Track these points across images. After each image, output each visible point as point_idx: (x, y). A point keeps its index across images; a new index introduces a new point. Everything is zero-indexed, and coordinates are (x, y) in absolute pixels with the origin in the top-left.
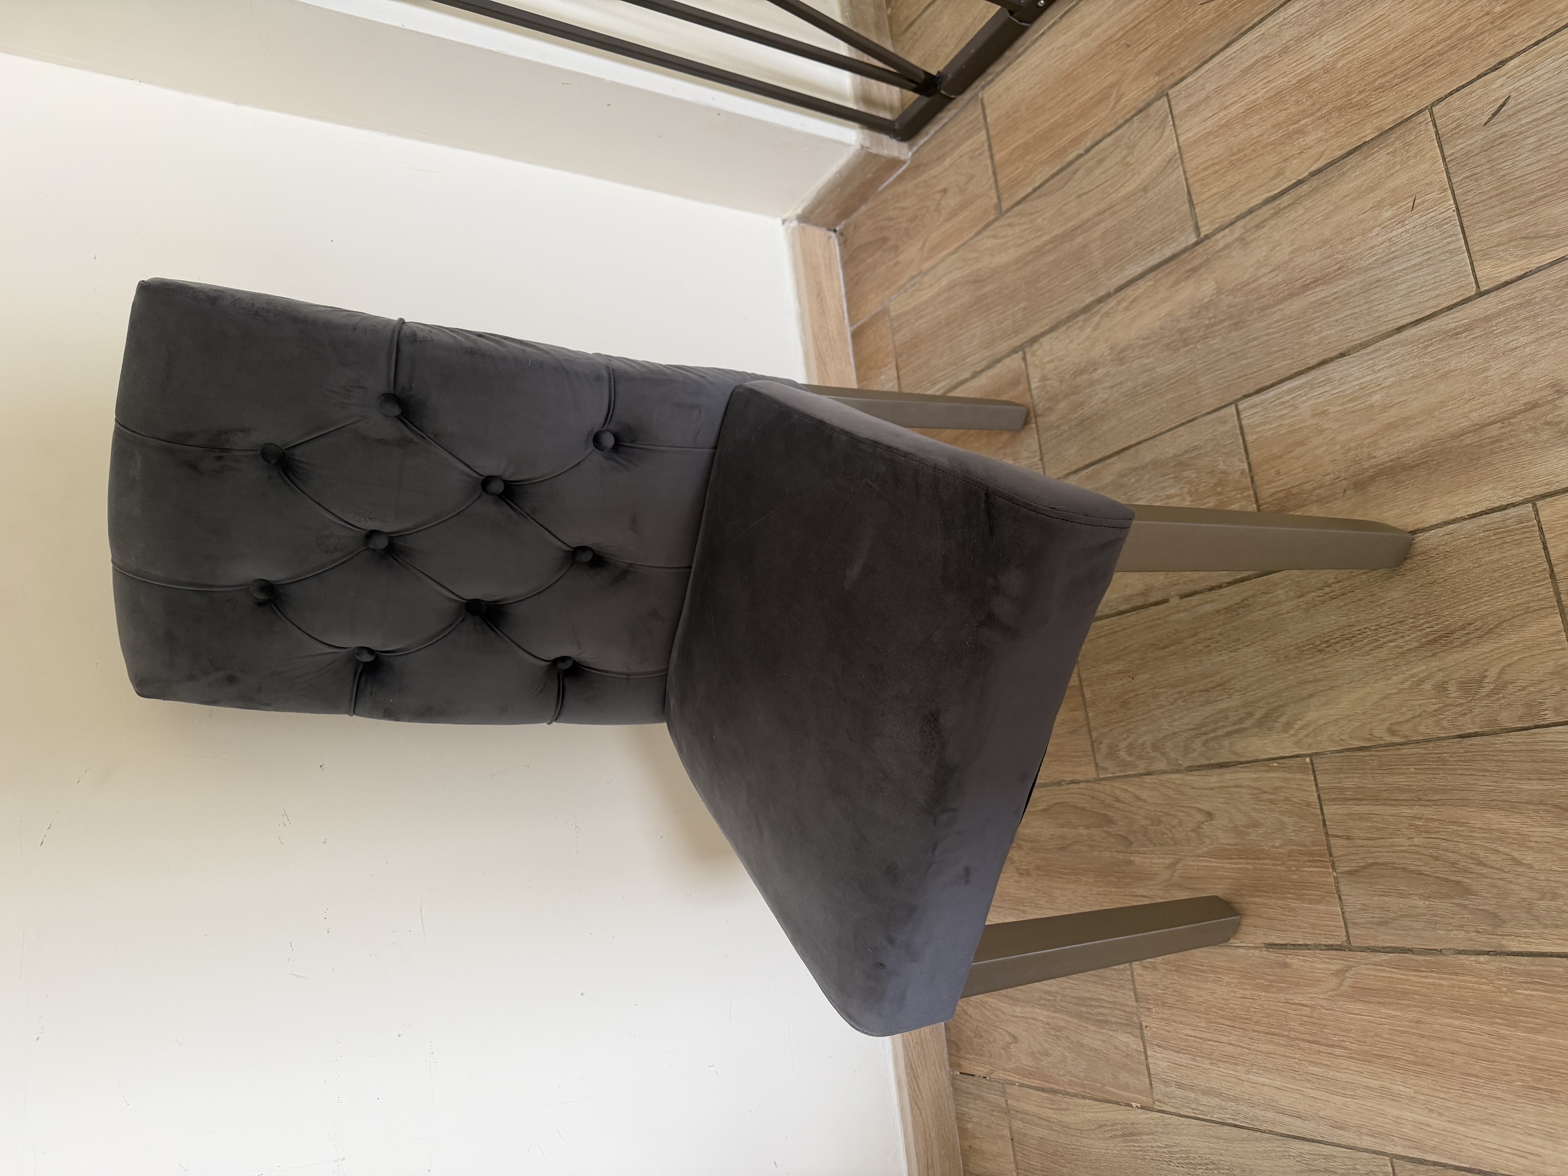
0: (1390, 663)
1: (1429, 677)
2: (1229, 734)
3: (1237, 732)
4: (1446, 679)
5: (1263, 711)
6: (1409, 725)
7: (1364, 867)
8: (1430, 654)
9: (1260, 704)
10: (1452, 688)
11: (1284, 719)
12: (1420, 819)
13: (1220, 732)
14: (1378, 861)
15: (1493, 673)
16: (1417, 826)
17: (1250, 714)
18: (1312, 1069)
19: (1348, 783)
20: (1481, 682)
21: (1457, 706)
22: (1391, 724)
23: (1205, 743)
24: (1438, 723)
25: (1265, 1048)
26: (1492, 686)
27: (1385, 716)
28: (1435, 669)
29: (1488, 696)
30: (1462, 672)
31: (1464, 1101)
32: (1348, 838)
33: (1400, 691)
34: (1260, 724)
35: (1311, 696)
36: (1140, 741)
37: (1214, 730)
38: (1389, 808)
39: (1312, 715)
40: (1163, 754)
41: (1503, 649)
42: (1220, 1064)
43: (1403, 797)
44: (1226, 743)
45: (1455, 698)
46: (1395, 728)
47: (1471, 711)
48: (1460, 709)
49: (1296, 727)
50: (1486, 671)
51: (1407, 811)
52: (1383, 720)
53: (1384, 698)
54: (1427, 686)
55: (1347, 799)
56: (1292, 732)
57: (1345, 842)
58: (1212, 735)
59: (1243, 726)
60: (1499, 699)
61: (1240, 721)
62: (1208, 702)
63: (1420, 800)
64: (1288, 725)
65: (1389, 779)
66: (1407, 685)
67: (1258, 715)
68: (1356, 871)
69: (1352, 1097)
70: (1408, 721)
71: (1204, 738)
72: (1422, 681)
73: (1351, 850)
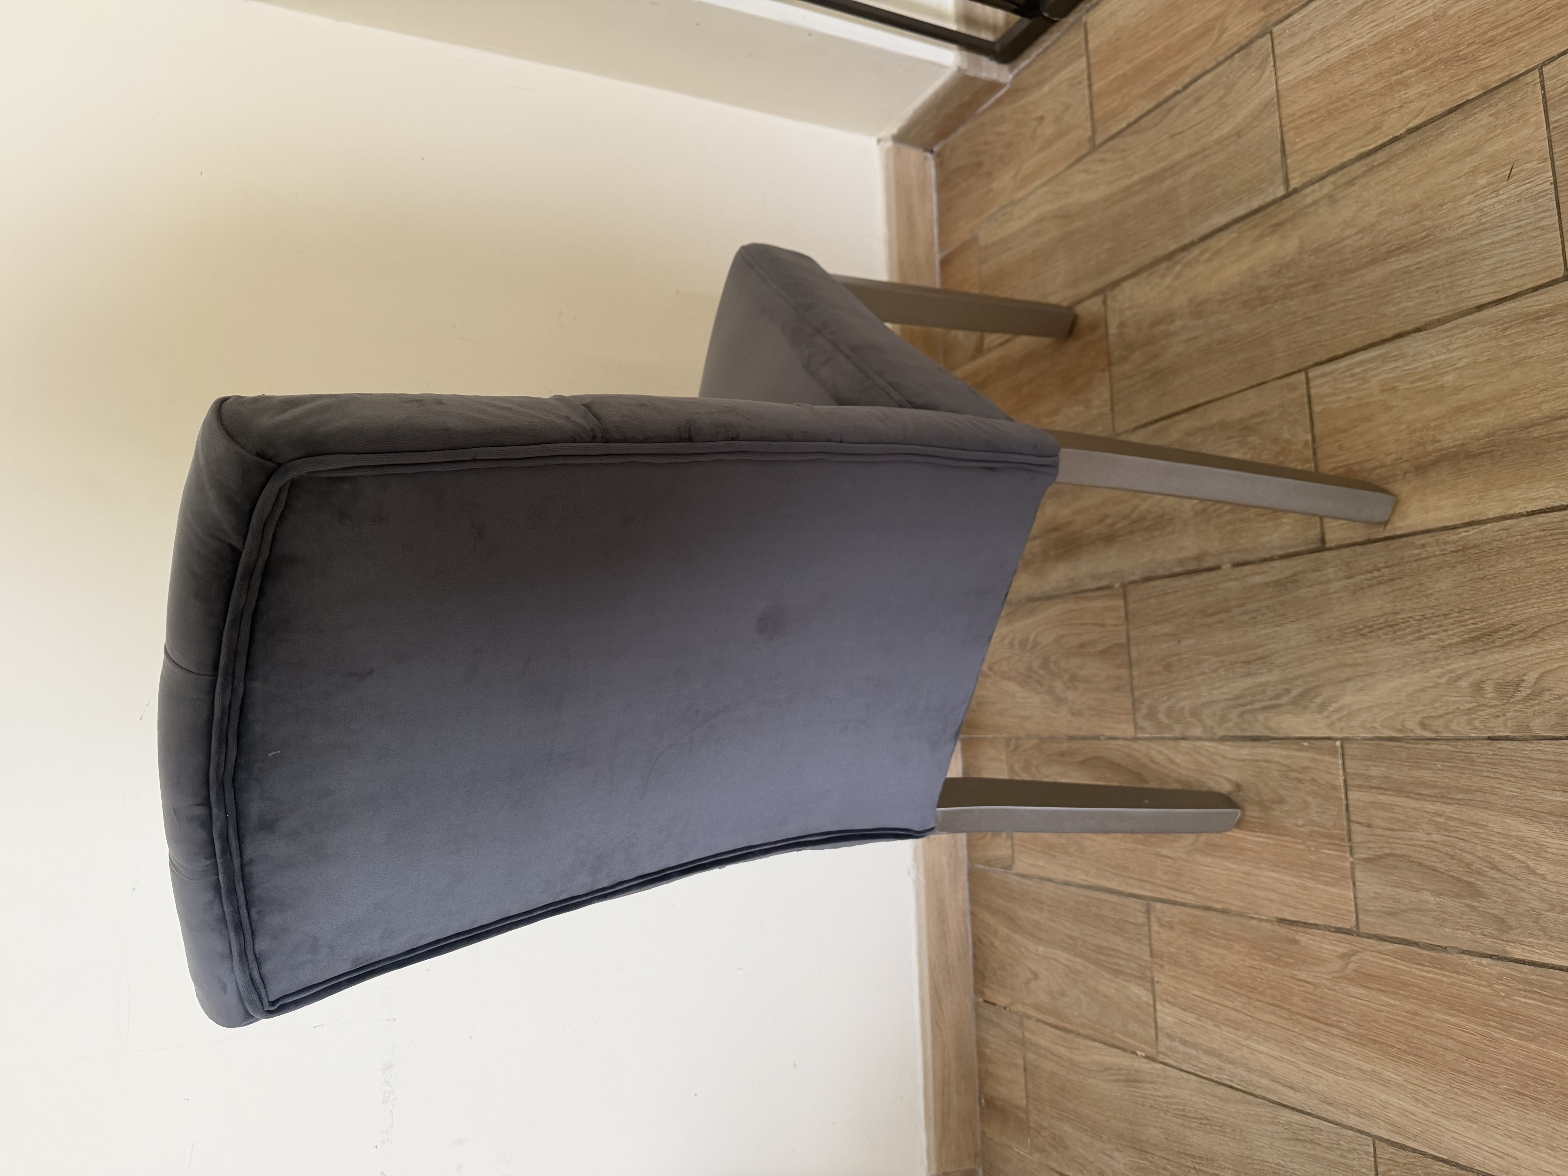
0: (1430, 655)
1: (1467, 674)
2: (1264, 709)
3: (1273, 707)
4: (1484, 679)
5: (1300, 690)
6: (1441, 721)
7: (1380, 857)
8: (1471, 651)
9: (1298, 682)
10: (1489, 687)
11: (1319, 700)
12: (1441, 816)
13: (1257, 706)
14: (1395, 852)
15: (1531, 678)
16: (1437, 823)
17: (1288, 691)
18: (1309, 1044)
19: (1374, 771)
20: (1518, 685)
21: (1491, 707)
22: (1424, 718)
23: (1241, 715)
24: (1469, 722)
25: (1267, 1017)
26: (1529, 691)
27: (1419, 708)
28: (1474, 667)
29: (1524, 700)
30: (1501, 673)
31: (1450, 1095)
32: (1369, 826)
33: (1436, 686)
34: (1295, 702)
35: (1348, 680)
36: (1179, 705)
37: (1251, 703)
38: (1411, 801)
39: (1347, 699)
40: (1200, 721)
41: (1545, 655)
42: (1224, 1028)
43: (1427, 792)
44: (1261, 717)
45: (1491, 699)
46: (1427, 722)
47: (1504, 715)
48: (1494, 710)
49: (1331, 709)
50: (1525, 675)
51: (1430, 807)
52: (1417, 713)
53: (1421, 691)
54: (1464, 683)
55: (1371, 787)
56: (1326, 713)
57: (1364, 829)
58: (1249, 707)
59: (1279, 702)
60: (1532, 706)
61: (1278, 696)
62: (1248, 674)
63: (1443, 797)
64: (1323, 707)
65: (1416, 773)
66: (1443, 680)
67: (1295, 692)
68: (1373, 859)
69: (1344, 1076)
70: (1440, 716)
71: (1241, 709)
72: (1459, 678)
73: (1370, 838)
